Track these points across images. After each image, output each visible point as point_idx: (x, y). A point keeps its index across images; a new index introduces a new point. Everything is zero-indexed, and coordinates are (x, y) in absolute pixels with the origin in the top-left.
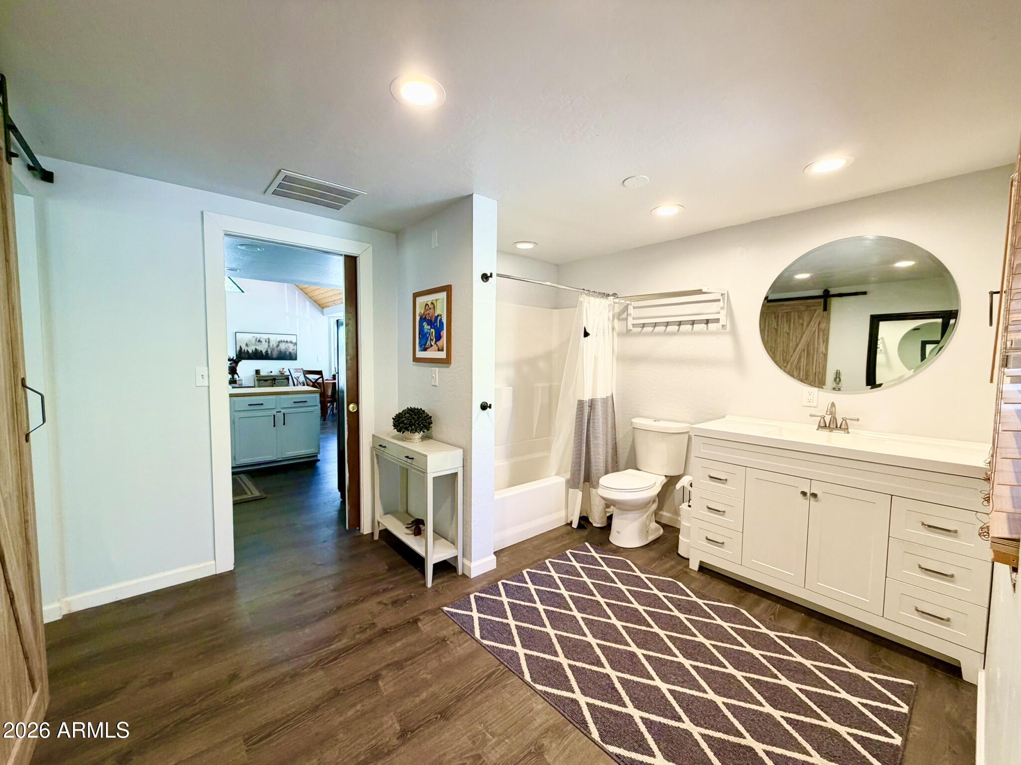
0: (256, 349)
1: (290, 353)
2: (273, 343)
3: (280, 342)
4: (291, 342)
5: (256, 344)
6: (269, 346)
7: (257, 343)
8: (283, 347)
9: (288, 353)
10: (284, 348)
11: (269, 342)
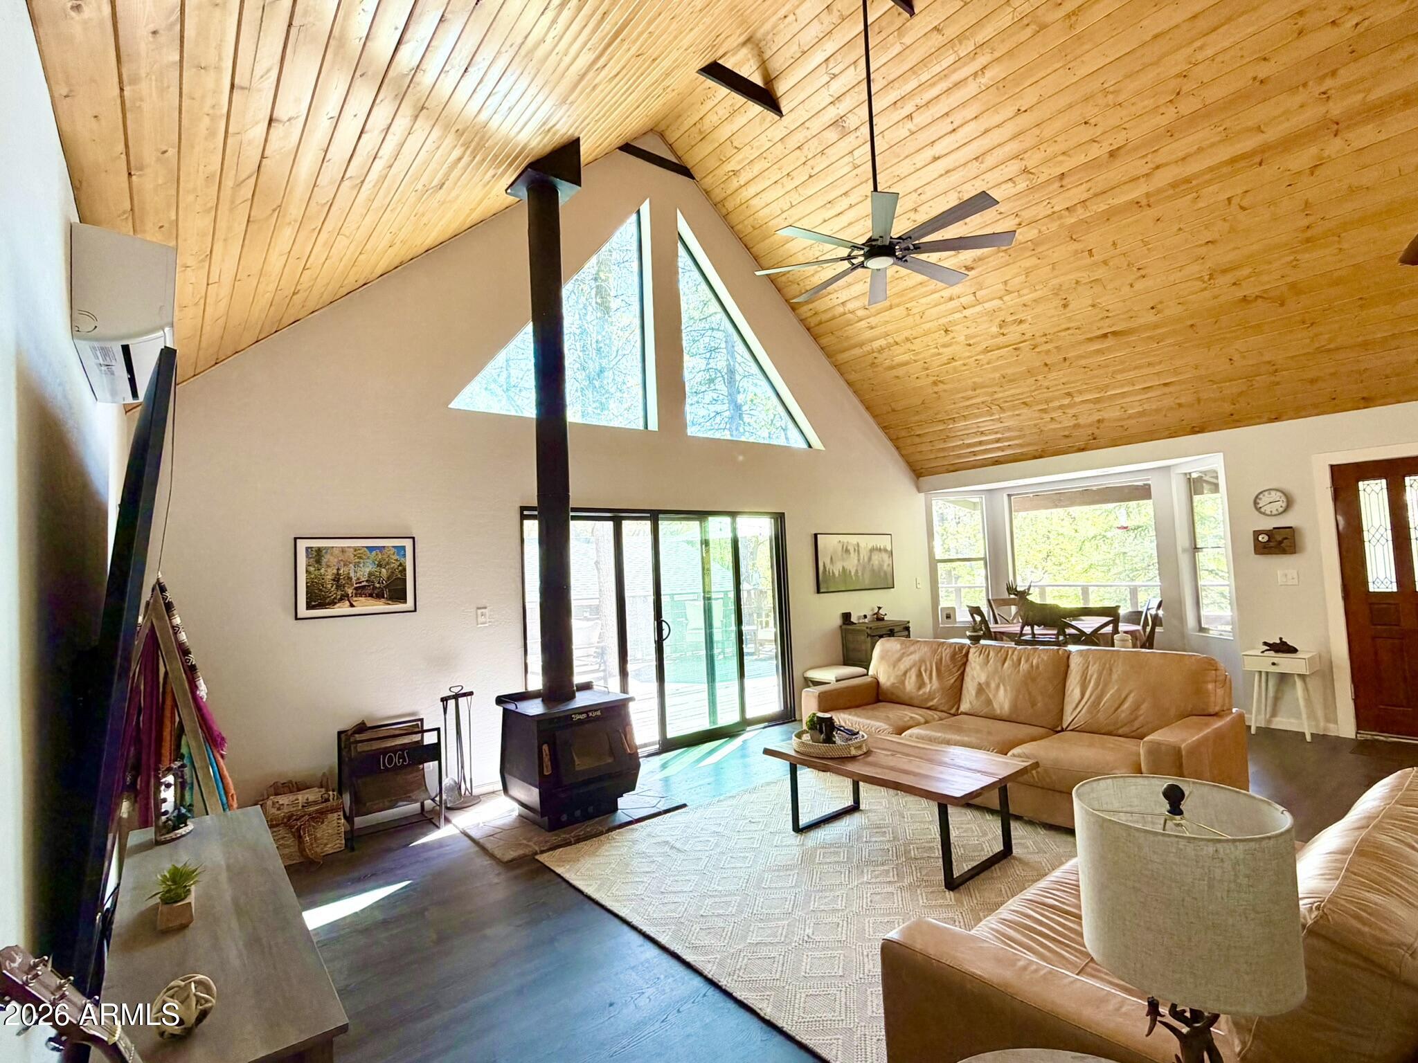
0: (843, 568)
1: (885, 573)
2: (864, 554)
3: (873, 550)
4: (886, 550)
5: (843, 559)
6: (859, 560)
7: (845, 556)
8: (876, 558)
9: (882, 574)
10: (877, 562)
11: (858, 551)
